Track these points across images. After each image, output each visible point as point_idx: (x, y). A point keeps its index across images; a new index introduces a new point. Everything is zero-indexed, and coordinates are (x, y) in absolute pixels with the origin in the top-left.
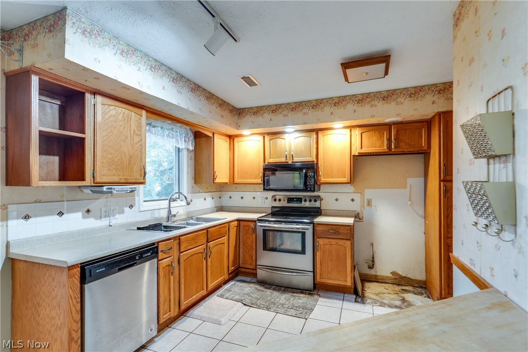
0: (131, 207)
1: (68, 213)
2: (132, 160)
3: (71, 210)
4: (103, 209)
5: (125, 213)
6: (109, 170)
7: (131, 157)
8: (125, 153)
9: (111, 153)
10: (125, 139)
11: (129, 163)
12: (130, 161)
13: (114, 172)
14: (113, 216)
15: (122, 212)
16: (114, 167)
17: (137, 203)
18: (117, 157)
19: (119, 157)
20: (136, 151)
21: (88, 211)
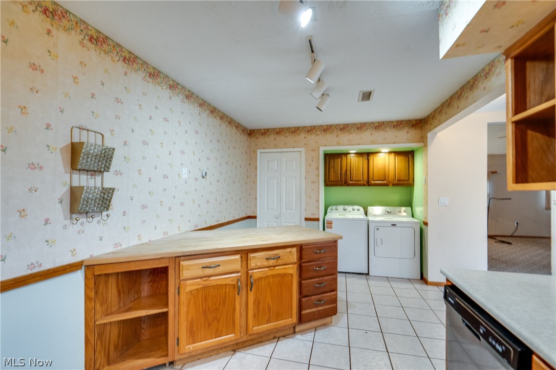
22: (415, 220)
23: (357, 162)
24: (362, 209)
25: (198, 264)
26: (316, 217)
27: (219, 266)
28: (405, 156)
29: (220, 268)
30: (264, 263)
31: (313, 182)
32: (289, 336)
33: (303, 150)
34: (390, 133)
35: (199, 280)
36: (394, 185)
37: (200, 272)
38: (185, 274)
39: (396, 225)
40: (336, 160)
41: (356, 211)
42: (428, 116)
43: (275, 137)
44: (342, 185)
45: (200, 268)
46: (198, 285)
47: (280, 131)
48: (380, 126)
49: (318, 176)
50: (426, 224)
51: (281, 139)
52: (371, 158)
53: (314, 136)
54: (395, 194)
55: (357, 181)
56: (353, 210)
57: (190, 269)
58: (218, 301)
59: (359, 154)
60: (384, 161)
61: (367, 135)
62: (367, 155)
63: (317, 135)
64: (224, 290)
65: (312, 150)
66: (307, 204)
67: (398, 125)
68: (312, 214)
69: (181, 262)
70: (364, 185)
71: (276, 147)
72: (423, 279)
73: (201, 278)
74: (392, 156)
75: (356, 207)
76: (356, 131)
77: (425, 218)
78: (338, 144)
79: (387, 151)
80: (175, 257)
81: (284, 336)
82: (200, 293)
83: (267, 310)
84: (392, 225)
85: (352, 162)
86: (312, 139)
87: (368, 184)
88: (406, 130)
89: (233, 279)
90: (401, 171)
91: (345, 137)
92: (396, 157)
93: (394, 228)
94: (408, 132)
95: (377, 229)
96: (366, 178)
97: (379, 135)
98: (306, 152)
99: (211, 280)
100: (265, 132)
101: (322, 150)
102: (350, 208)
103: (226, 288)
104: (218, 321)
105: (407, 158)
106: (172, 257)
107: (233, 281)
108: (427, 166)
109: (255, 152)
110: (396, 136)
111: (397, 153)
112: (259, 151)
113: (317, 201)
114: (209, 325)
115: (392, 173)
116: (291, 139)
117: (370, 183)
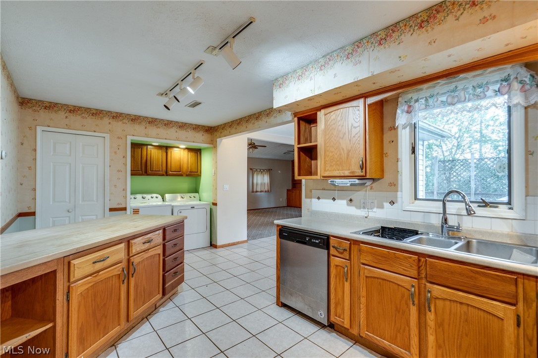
0: (392, 203)
1: (338, 199)
2: (350, 154)
3: (341, 198)
4: (362, 201)
5: (385, 209)
6: (331, 166)
7: (349, 152)
8: (343, 149)
9: (332, 152)
10: (343, 136)
11: (347, 158)
12: (348, 155)
13: (334, 167)
14: (372, 209)
15: (381, 207)
16: (334, 163)
17: (399, 200)
18: (336, 154)
19: (338, 154)
20: (354, 144)
21: (351, 200)
22: (202, 203)
23: (156, 154)
24: (160, 197)
25: (90, 259)
26: (123, 206)
27: (108, 257)
28: (195, 153)
29: (108, 259)
30: (142, 248)
31: (119, 171)
32: (154, 313)
33: (107, 136)
34: (191, 134)
35: (90, 278)
36: (187, 175)
37: (90, 269)
38: (77, 273)
39: (194, 207)
40: (136, 150)
41: (155, 198)
42: (218, 126)
43: (66, 115)
44: (142, 175)
45: (90, 264)
46: (90, 283)
47: (74, 110)
48: (183, 126)
49: (125, 165)
50: (215, 204)
51: (75, 119)
52: (169, 151)
53: (120, 123)
54: (184, 183)
55: (157, 171)
56: (152, 198)
57: (82, 267)
58: (106, 297)
59: (160, 147)
60: (179, 155)
61: (172, 132)
62: (166, 148)
63: (123, 123)
64: (111, 282)
65: (119, 138)
66: (111, 194)
67: (197, 128)
68: (118, 204)
69: (72, 262)
70: (163, 175)
71: (68, 127)
72: (213, 245)
73: (90, 275)
74: (187, 151)
75: (154, 195)
77: (215, 200)
78: (147, 136)
79: (184, 147)
80: (64, 257)
81: (149, 315)
82: (90, 292)
83: (143, 293)
84: (192, 208)
85: (152, 153)
86: (118, 126)
87: (167, 174)
88: (201, 133)
89: (118, 269)
90: (192, 164)
91: (153, 130)
92: (189, 153)
93: (193, 210)
94: (203, 135)
95: (180, 212)
96: (164, 168)
97: (182, 133)
98: (110, 139)
99: (100, 275)
100: (51, 106)
101: (130, 139)
102: (148, 196)
103: (112, 280)
104: (106, 317)
105: (197, 154)
106: (61, 258)
107: (119, 271)
108: (216, 162)
109: (33, 129)
110: (195, 137)
111: (190, 150)
112: (39, 129)
113: (124, 190)
114: (98, 324)
115: (185, 166)
116: (90, 121)
117: (168, 174)
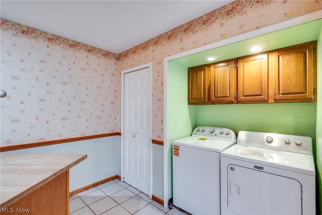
24: (232, 134)
26: (161, 140)
28: (297, 53)
33: (150, 65)
39: (262, 168)
40: (198, 74)
41: (224, 135)
43: (132, 56)
44: (204, 103)
47: (135, 50)
49: (163, 92)
52: (241, 65)
55: (223, 97)
56: (221, 134)
59: (227, 62)
60: (259, 66)
61: (215, 28)
62: (236, 61)
63: (162, 45)
66: (154, 124)
68: (158, 137)
70: (232, 103)
71: (133, 66)
74: (273, 57)
75: (225, 130)
76: (203, 27)
78: (182, 50)
84: (256, 167)
85: (216, 73)
86: (158, 50)
87: (237, 101)
90: (289, 77)
91: (189, 39)
92: (281, 58)
93: (257, 173)
95: (232, 169)
96: (233, 92)
97: (233, 23)
98: (153, 67)
100: (127, 54)
101: (166, 61)
102: (217, 131)
105: (302, 55)
112: (122, 73)
113: (162, 121)
117: (239, 100)
